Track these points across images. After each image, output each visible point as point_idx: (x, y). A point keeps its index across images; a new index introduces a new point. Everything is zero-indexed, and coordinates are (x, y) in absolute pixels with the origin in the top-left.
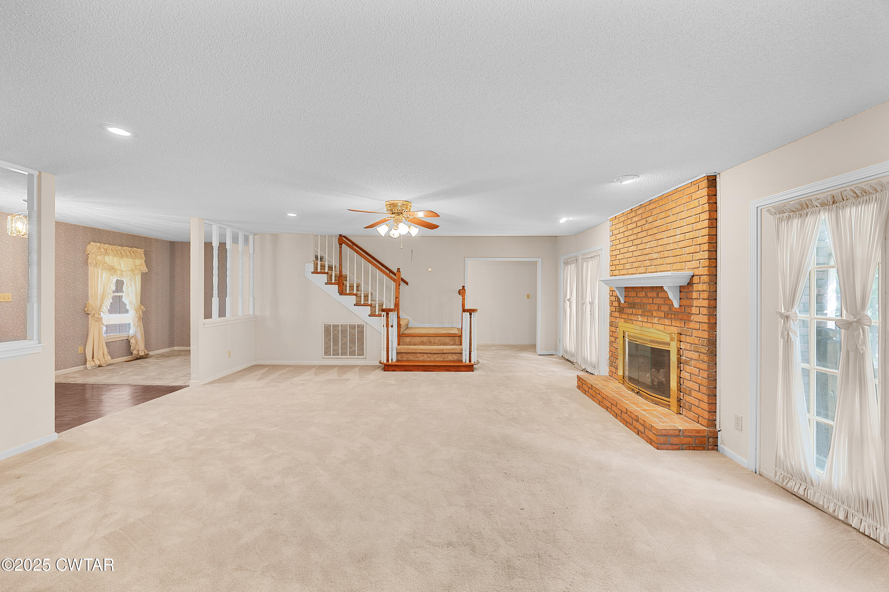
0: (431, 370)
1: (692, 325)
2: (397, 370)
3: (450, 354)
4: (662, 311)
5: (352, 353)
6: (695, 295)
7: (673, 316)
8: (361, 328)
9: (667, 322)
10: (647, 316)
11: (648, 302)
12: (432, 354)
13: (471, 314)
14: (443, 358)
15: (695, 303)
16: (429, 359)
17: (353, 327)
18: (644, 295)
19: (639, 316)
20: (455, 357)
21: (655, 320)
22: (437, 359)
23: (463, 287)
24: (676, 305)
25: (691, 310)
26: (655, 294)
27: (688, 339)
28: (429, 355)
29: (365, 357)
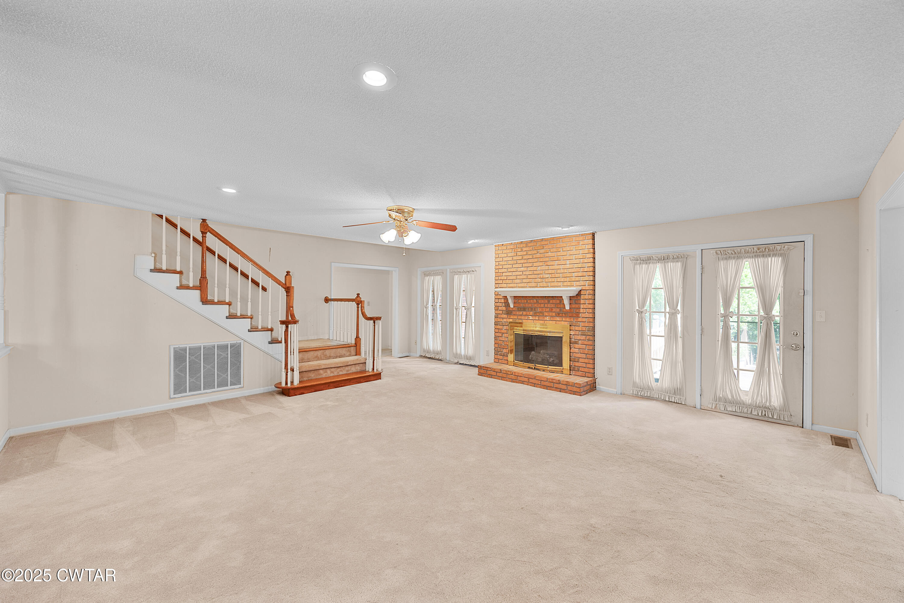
0: (343, 385)
1: (580, 319)
2: (306, 392)
3: (354, 366)
4: (554, 312)
5: (223, 384)
6: (582, 302)
7: (564, 315)
8: (236, 350)
9: (558, 319)
10: (538, 316)
11: (539, 306)
12: (336, 368)
13: (374, 322)
14: (348, 371)
15: (582, 306)
16: (332, 375)
17: (223, 348)
18: (535, 302)
19: (530, 316)
20: (358, 368)
21: (547, 318)
22: (341, 373)
23: (358, 294)
24: (567, 307)
25: (579, 310)
26: (546, 301)
27: (577, 328)
28: (332, 370)
29: (242, 385)
